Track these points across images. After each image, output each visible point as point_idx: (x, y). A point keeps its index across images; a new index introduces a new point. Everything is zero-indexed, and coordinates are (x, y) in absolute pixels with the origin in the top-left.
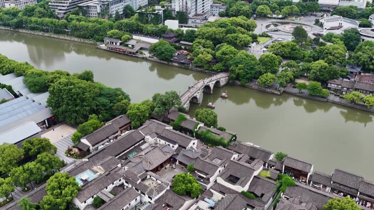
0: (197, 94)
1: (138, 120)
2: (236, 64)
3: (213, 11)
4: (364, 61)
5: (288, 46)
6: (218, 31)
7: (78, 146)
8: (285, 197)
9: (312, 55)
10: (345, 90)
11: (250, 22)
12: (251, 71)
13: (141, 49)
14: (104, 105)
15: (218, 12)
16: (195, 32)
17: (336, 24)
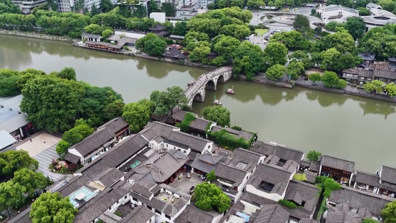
0: (201, 91)
1: (137, 123)
2: (241, 56)
3: (201, 4)
4: (376, 49)
5: (292, 35)
6: (213, 22)
7: (64, 158)
8: (329, 204)
9: (319, 45)
10: (362, 79)
11: (245, 13)
12: (257, 63)
13: (126, 44)
14: (93, 107)
15: (206, 4)
16: (186, 24)
17: (335, 13)
